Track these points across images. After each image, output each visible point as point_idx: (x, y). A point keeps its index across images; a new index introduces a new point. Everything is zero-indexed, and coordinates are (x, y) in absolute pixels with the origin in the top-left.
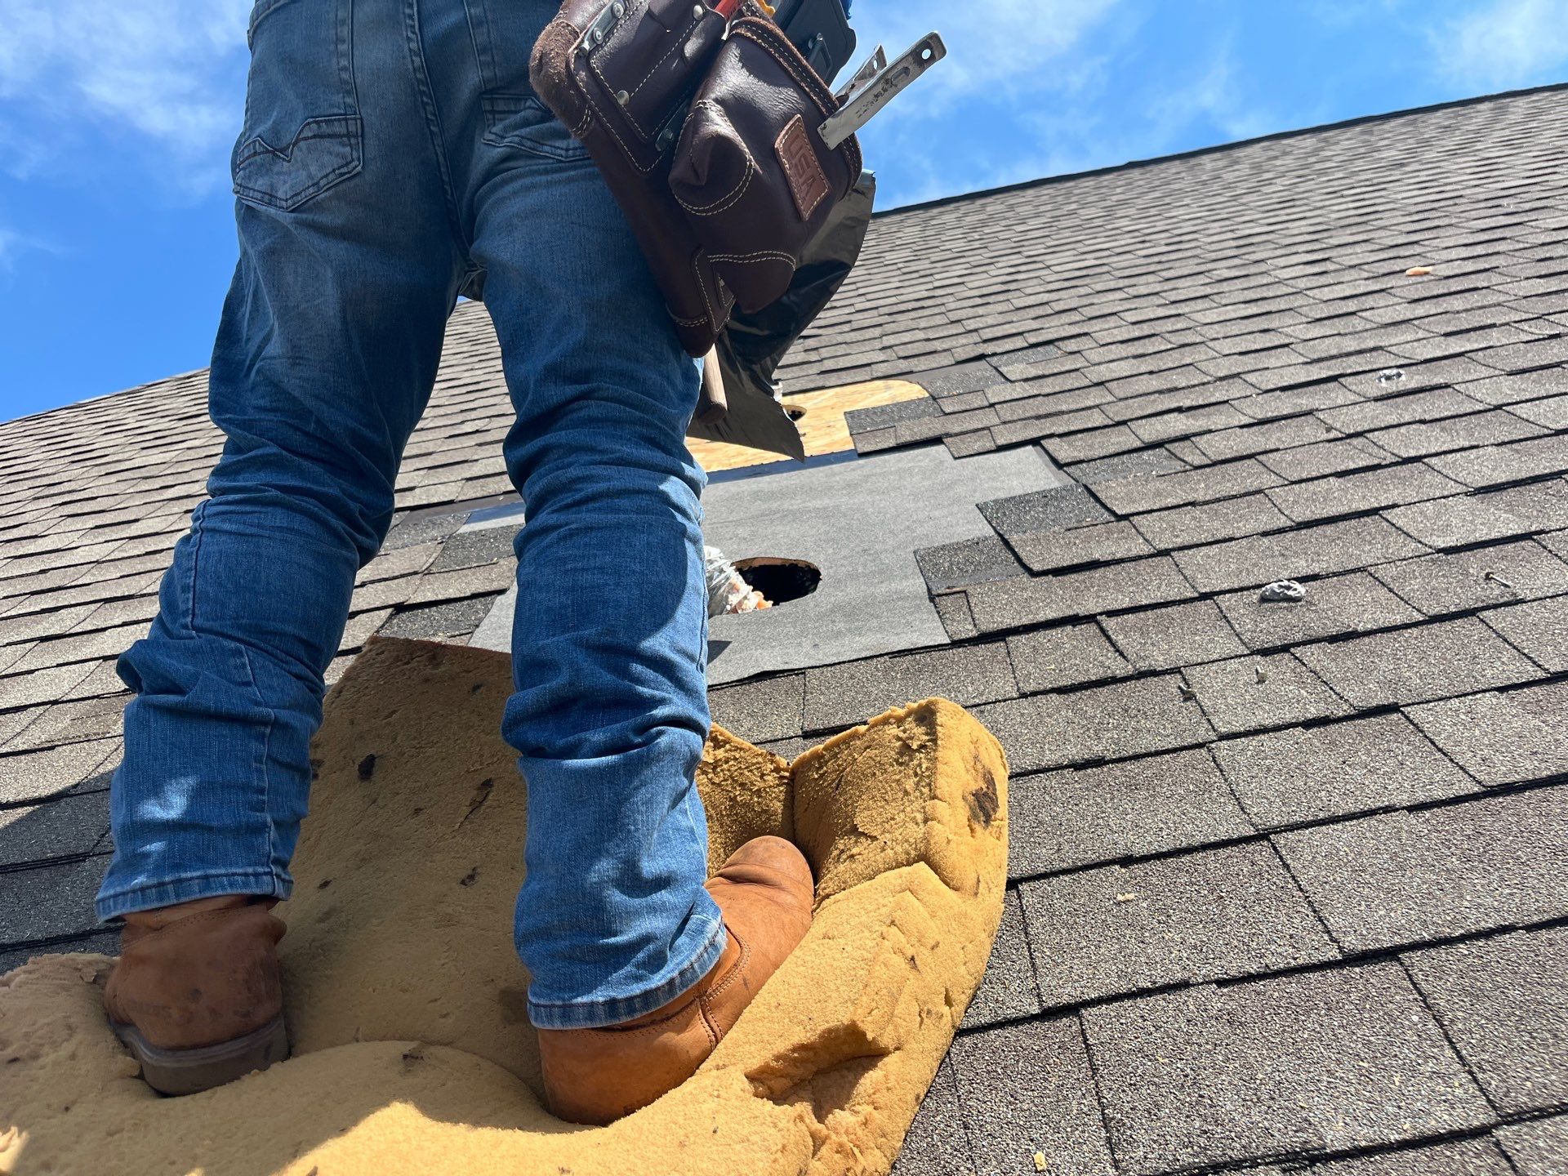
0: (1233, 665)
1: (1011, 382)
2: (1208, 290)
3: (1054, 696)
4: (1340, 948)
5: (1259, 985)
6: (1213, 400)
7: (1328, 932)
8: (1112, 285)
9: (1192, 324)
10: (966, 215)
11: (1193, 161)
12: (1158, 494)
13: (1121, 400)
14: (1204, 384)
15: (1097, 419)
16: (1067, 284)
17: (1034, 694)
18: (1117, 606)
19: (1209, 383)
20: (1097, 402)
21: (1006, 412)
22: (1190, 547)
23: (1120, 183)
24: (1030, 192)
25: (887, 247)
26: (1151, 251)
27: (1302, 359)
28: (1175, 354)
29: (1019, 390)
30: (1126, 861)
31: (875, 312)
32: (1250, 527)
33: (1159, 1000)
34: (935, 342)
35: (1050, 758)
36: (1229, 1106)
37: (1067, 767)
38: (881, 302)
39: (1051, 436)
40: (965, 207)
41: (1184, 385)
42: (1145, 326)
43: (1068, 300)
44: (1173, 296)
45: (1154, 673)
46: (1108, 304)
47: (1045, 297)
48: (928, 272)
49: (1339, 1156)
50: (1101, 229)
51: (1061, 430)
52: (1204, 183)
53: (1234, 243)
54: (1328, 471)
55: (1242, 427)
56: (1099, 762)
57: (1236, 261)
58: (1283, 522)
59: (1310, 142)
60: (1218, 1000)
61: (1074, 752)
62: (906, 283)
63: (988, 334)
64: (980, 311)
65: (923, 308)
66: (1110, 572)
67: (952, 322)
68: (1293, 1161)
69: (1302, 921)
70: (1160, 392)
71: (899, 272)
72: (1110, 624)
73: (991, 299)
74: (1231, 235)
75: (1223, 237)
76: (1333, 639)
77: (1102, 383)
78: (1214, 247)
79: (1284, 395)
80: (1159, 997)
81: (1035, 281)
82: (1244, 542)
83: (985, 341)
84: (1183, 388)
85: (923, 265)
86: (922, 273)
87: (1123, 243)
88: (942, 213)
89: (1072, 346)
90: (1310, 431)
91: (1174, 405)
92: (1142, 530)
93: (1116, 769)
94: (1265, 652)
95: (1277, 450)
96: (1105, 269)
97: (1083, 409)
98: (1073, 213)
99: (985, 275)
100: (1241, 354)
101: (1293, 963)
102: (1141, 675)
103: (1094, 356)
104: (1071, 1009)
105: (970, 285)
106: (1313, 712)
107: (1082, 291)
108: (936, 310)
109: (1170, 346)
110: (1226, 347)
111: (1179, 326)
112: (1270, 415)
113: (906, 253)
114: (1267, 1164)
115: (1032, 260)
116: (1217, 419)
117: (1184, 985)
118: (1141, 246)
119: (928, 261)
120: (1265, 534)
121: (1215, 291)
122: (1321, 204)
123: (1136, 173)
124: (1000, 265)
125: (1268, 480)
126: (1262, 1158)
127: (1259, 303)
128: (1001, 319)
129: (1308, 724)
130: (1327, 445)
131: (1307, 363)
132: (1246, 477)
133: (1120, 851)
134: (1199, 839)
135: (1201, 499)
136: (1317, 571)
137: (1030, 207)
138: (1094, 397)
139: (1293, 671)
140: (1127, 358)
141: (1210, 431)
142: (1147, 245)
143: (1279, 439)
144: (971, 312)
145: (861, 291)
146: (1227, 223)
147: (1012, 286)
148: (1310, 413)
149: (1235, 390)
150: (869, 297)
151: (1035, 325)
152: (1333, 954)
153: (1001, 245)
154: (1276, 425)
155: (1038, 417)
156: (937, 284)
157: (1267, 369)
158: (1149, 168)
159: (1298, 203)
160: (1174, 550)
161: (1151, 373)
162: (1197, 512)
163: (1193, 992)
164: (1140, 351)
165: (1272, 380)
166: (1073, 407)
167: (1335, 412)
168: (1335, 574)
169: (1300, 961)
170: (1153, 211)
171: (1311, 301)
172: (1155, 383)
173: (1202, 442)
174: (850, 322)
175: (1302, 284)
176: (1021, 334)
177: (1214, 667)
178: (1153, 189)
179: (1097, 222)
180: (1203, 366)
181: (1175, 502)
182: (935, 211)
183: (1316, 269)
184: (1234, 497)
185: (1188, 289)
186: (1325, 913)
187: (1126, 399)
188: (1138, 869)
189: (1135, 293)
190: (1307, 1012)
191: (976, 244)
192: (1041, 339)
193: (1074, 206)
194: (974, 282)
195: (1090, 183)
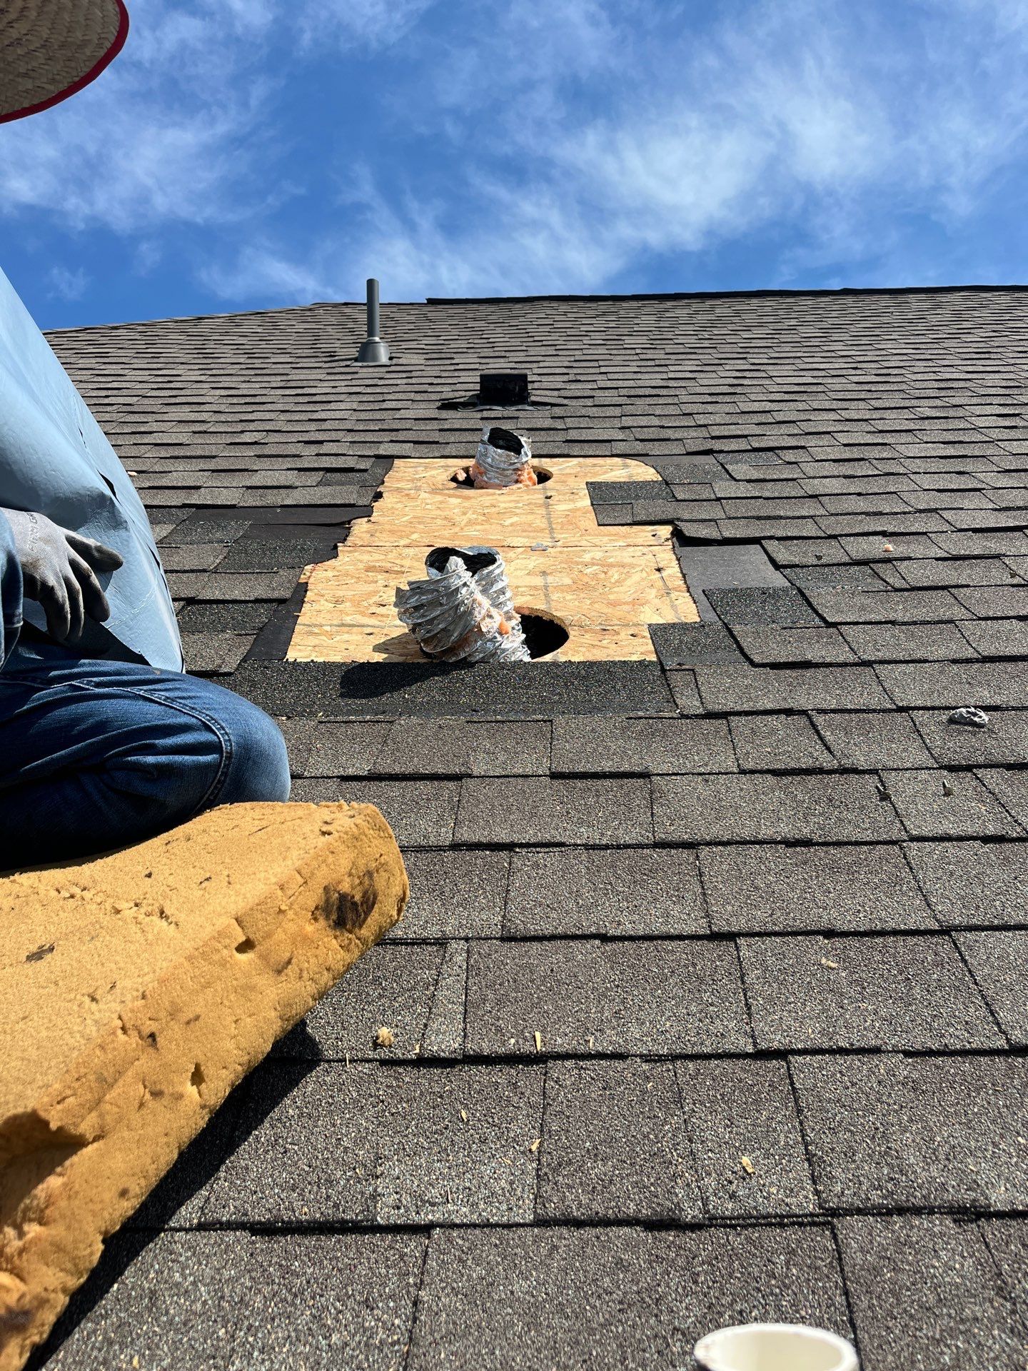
0: (924, 775)
1: (736, 480)
2: (911, 426)
3: (769, 777)
4: (1007, 1039)
5: (939, 1061)
6: (913, 529)
7: (998, 1025)
8: (827, 405)
9: (897, 455)
10: (697, 312)
11: (901, 298)
12: (863, 608)
13: (832, 515)
14: (905, 513)
15: (809, 529)
16: (787, 397)
17: (752, 772)
18: (825, 706)
19: (909, 513)
20: (812, 514)
21: (730, 508)
22: (889, 662)
23: (835, 307)
24: (755, 301)
25: (625, 331)
26: (862, 379)
27: (991, 506)
28: (881, 481)
29: (743, 489)
30: (829, 934)
31: (615, 392)
32: (941, 653)
33: (855, 1060)
34: (668, 430)
35: (766, 832)
36: (912, 1160)
37: (780, 843)
38: (620, 384)
39: (771, 538)
40: (696, 305)
41: (888, 511)
42: (855, 449)
43: (787, 412)
44: (881, 425)
45: (856, 771)
46: (824, 422)
47: (768, 406)
48: (663, 362)
49: (1000, 1215)
50: (817, 349)
51: (780, 534)
52: (910, 321)
53: (936, 385)
54: (1011, 614)
55: (937, 559)
56: (807, 843)
57: (938, 403)
58: (970, 653)
59: (1005, 299)
60: (905, 1068)
61: (785, 830)
62: (643, 370)
63: (716, 431)
64: (710, 408)
65: (659, 396)
66: (820, 673)
67: (684, 414)
68: (963, 1214)
69: (976, 1012)
70: (867, 514)
71: (636, 357)
72: (820, 720)
73: (719, 399)
74: (933, 376)
75: (926, 377)
76: (1010, 767)
77: (815, 496)
78: (918, 385)
79: (975, 536)
80: (855, 1057)
81: (758, 389)
82: (937, 665)
83: (713, 438)
84: (887, 514)
85: (659, 355)
86: (657, 362)
87: (837, 366)
88: (675, 307)
89: (790, 456)
90: (997, 574)
91: (879, 529)
92: (849, 639)
93: (821, 852)
94: (952, 769)
95: (968, 586)
96: (821, 388)
97: (798, 518)
98: (792, 329)
99: (714, 375)
100: (939, 491)
101: (968, 1046)
102: (844, 771)
103: (810, 469)
104: (782, 1054)
105: (702, 382)
106: (991, 830)
107: (801, 406)
108: (670, 400)
109: (877, 472)
110: (927, 482)
111: (885, 455)
112: (962, 552)
113: (643, 340)
114: (941, 1214)
115: (756, 368)
116: (916, 548)
117: (876, 1051)
118: (853, 372)
119: (662, 352)
120: (954, 661)
121: (917, 427)
122: (1013, 361)
123: (849, 300)
124: (727, 367)
125: (958, 612)
126: (939, 1207)
127: (956, 445)
128: (728, 419)
129: (986, 839)
130: (1012, 589)
131: (996, 510)
132: (940, 606)
133: (824, 924)
134: (891, 925)
135: (900, 619)
136: (999, 703)
137: (753, 316)
138: (808, 508)
139: (975, 789)
140: (839, 476)
141: (910, 559)
142: (859, 372)
143: (970, 576)
144: (701, 408)
145: (603, 370)
146: (930, 364)
147: (738, 390)
148: (998, 557)
149: (932, 524)
150: (610, 376)
151: (758, 430)
152: (1001, 1043)
153: (728, 348)
154: (967, 562)
155: (759, 518)
156: (671, 375)
157: (962, 509)
158: (862, 297)
159: (992, 356)
160: (875, 662)
161: (859, 494)
162: (896, 630)
163: (884, 1057)
164: (850, 472)
165: (965, 521)
166: (790, 514)
167: (1019, 560)
168: (1014, 709)
169: (974, 1046)
170: (865, 341)
171: (1002, 452)
172: (863, 505)
173: (902, 566)
174: (593, 397)
175: (995, 434)
176: (746, 436)
177: (908, 774)
178: (865, 318)
179: (815, 342)
180: (905, 496)
181: (878, 618)
182: (669, 304)
183: (1007, 422)
184: (929, 623)
185: (895, 420)
186: (996, 1007)
187: (837, 515)
188: (838, 943)
189: (848, 417)
190: (978, 1090)
191: (706, 343)
192: (763, 445)
193: (793, 322)
194: (704, 379)
195: (809, 302)
